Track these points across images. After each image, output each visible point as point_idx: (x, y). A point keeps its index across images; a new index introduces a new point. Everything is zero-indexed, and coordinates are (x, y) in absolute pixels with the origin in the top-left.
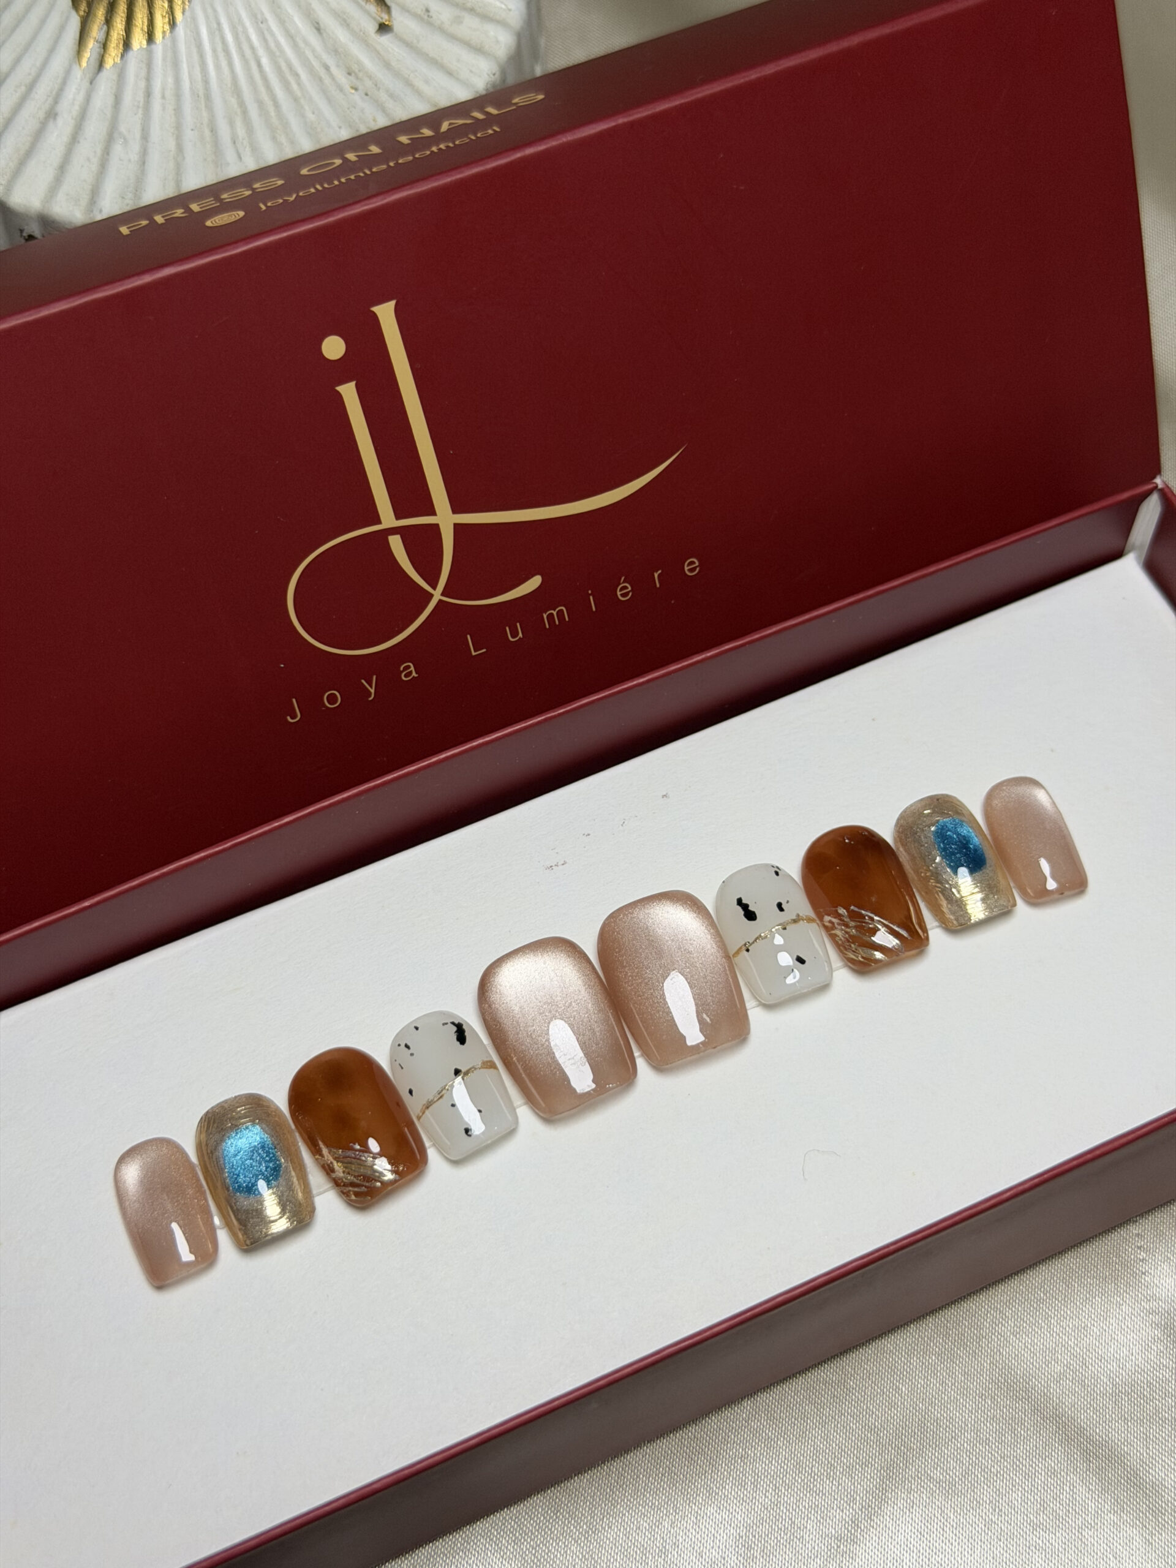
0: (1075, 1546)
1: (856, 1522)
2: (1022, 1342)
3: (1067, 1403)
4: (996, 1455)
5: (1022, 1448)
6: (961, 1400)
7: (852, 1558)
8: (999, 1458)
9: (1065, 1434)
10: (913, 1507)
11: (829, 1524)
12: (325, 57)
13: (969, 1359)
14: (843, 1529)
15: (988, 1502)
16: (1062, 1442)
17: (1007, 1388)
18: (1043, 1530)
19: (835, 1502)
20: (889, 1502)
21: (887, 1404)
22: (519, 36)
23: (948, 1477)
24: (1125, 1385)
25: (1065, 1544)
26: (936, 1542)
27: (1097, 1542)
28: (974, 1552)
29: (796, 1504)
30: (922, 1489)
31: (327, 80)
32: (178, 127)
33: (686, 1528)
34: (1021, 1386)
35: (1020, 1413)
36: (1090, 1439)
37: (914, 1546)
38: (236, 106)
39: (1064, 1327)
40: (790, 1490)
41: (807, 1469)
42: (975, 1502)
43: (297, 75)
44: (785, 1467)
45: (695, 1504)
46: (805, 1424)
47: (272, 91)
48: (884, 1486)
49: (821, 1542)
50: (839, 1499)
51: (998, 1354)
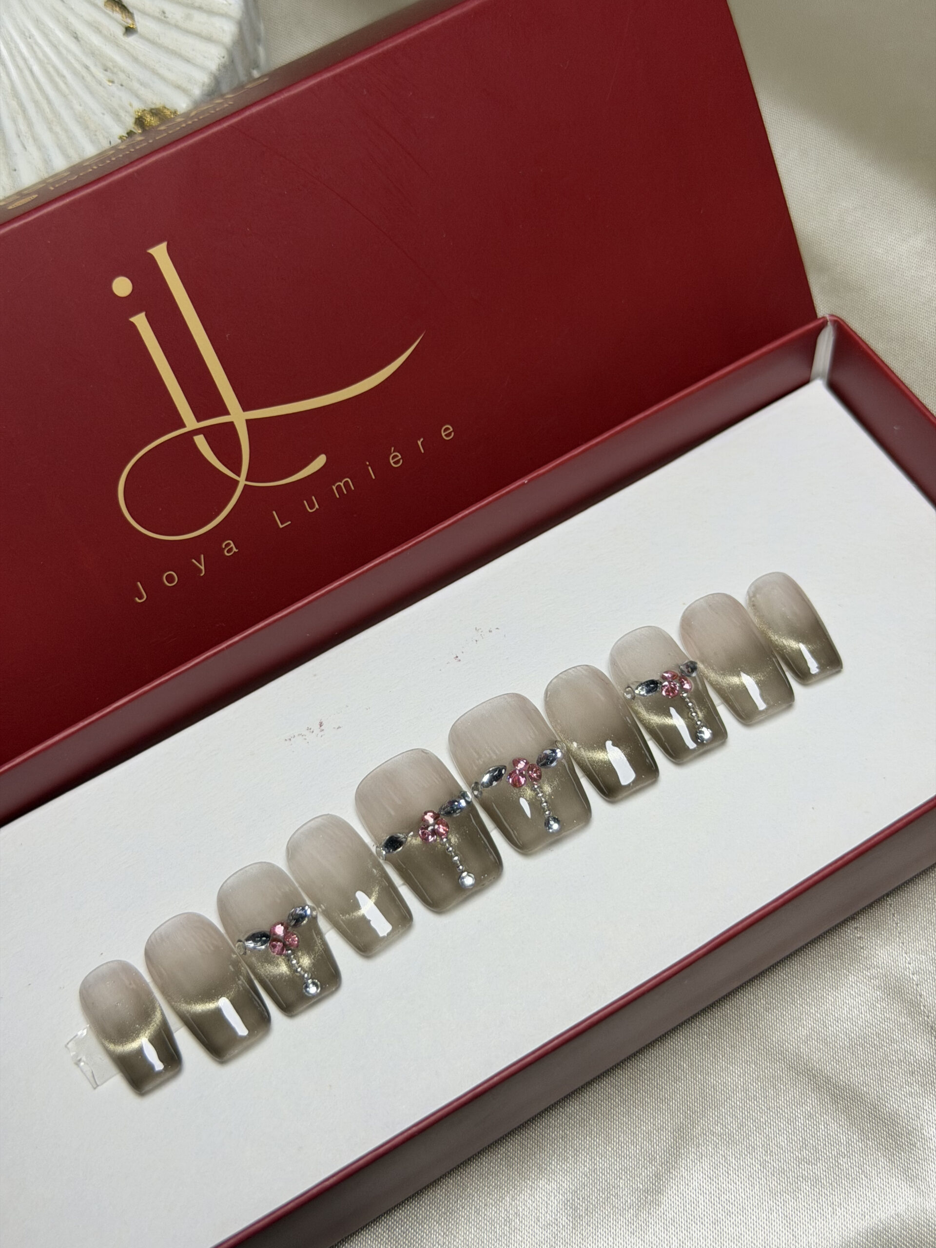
5: (783, 1099)
6: (731, 1068)
7: (658, 1205)
9: (816, 1084)
14: (649, 1183)
16: (814, 1090)
19: (640, 1162)
20: (683, 1156)
21: (673, 1079)
22: (240, 24)
31: (89, 78)
34: (777, 1050)
35: (779, 1072)
38: (17, 107)
42: (751, 1148)
43: (63, 77)
47: (44, 92)
48: (677, 1144)
50: (643, 1160)
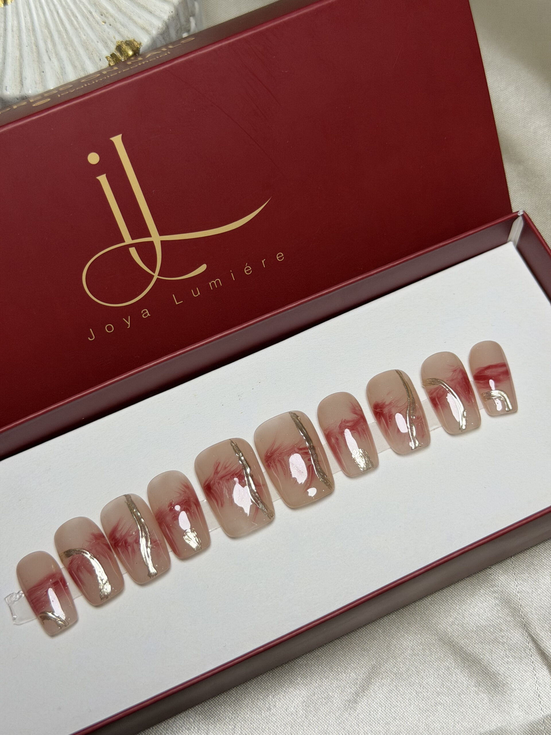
0: (457, 702)
1: (357, 693)
2: (435, 608)
3: (455, 636)
4: (422, 661)
7: (355, 710)
9: (454, 650)
10: (383, 686)
11: (345, 694)
12: (89, 7)
14: (351, 697)
15: (418, 683)
16: (452, 654)
17: (428, 630)
18: (443, 695)
20: (373, 684)
21: (372, 638)
23: (400, 671)
24: (482, 626)
25: (453, 701)
26: (394, 702)
27: (468, 700)
28: (411, 706)
29: (330, 686)
30: (388, 677)
31: (91, 19)
32: (20, 45)
33: (280, 698)
35: (433, 641)
36: (465, 652)
37: (383, 704)
38: (47, 34)
39: (454, 600)
40: (327, 679)
41: (335, 669)
43: (76, 17)
44: (325, 669)
45: (284, 687)
48: (370, 676)
49: (341, 703)
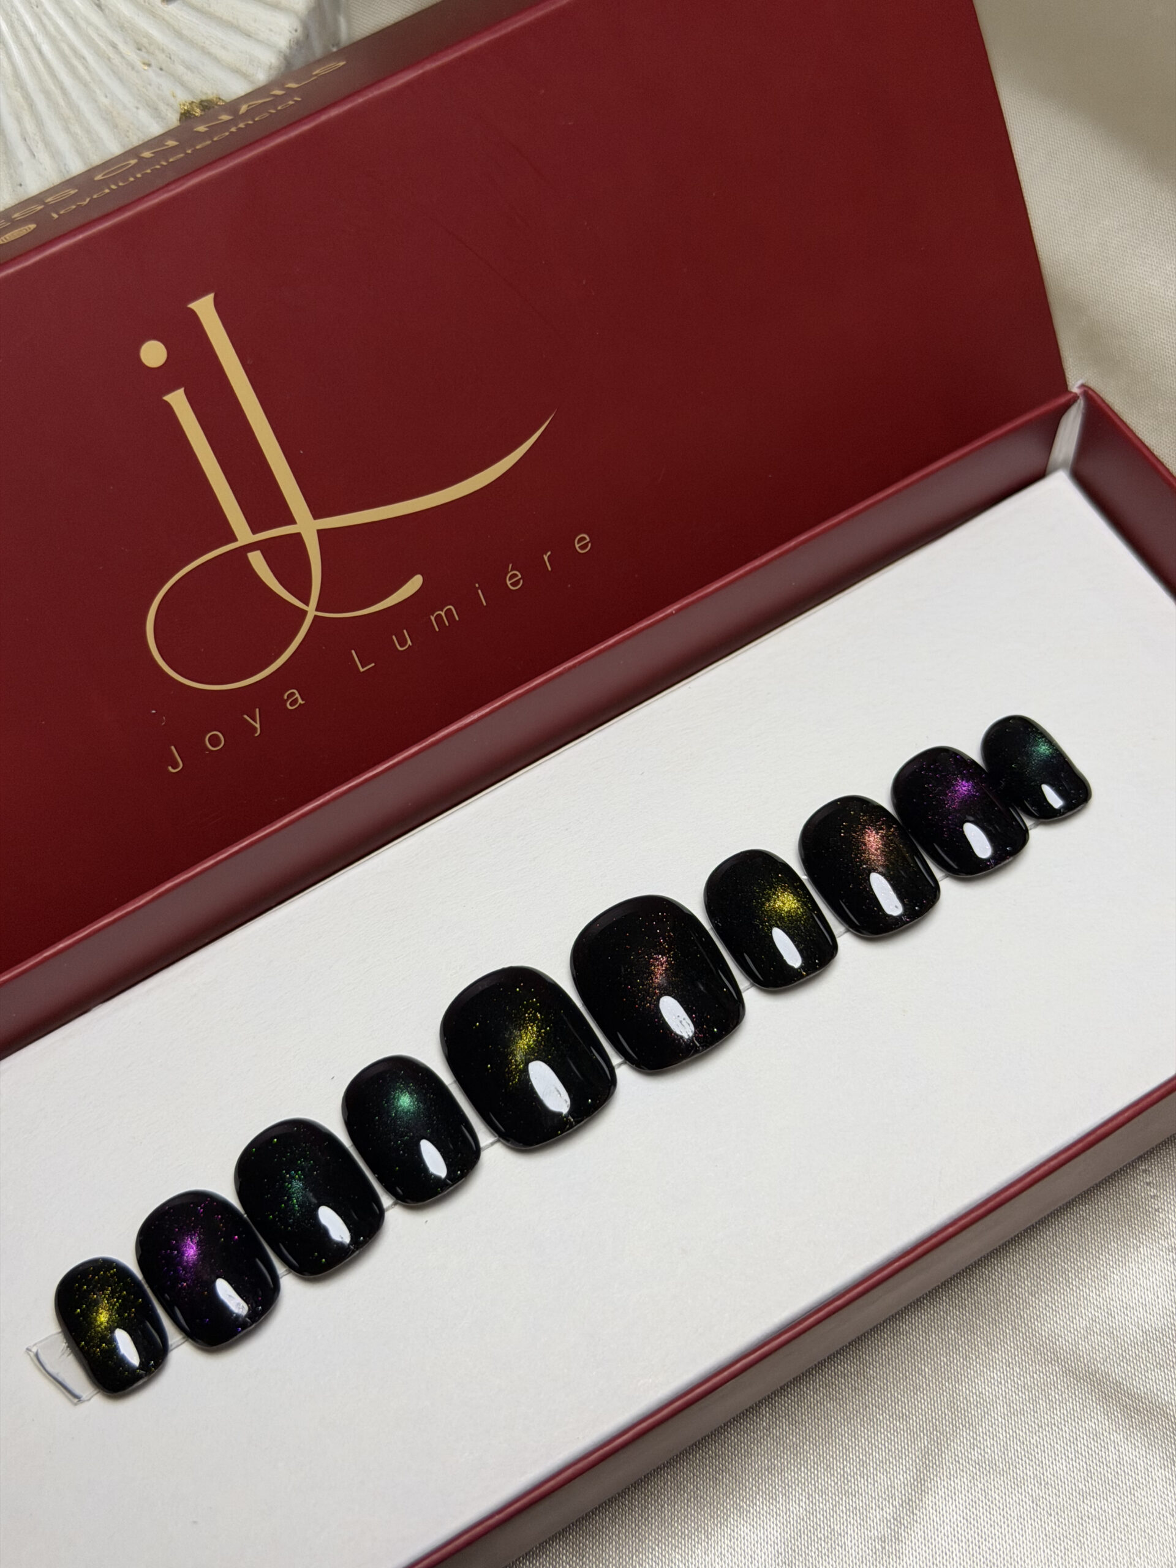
0: (1129, 1509)
2: (1042, 1301)
8: (1037, 1429)
9: (1102, 1392)
11: (870, 1525)
12: (110, 34)
13: (990, 1328)
14: (886, 1529)
15: (1032, 1477)
16: (1099, 1401)
17: (1034, 1352)
18: (1093, 1497)
19: (874, 1501)
20: (930, 1492)
21: (912, 1388)
26: (984, 1527)
27: (1152, 1501)
28: (1025, 1532)
29: (833, 1510)
31: (116, 60)
34: (1048, 1348)
35: (1052, 1377)
36: (1128, 1393)
39: (1083, 1278)
41: (839, 1470)
42: (1019, 1479)
46: (830, 1423)
47: (58, 80)
48: (922, 1476)
49: (865, 1546)
51: (1019, 1317)
